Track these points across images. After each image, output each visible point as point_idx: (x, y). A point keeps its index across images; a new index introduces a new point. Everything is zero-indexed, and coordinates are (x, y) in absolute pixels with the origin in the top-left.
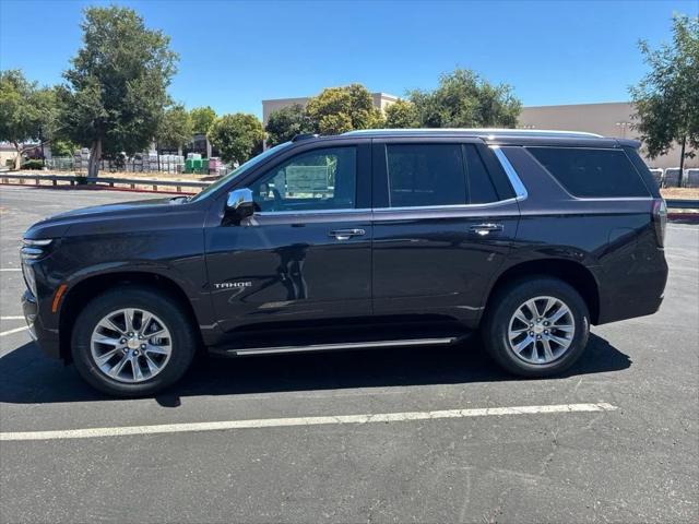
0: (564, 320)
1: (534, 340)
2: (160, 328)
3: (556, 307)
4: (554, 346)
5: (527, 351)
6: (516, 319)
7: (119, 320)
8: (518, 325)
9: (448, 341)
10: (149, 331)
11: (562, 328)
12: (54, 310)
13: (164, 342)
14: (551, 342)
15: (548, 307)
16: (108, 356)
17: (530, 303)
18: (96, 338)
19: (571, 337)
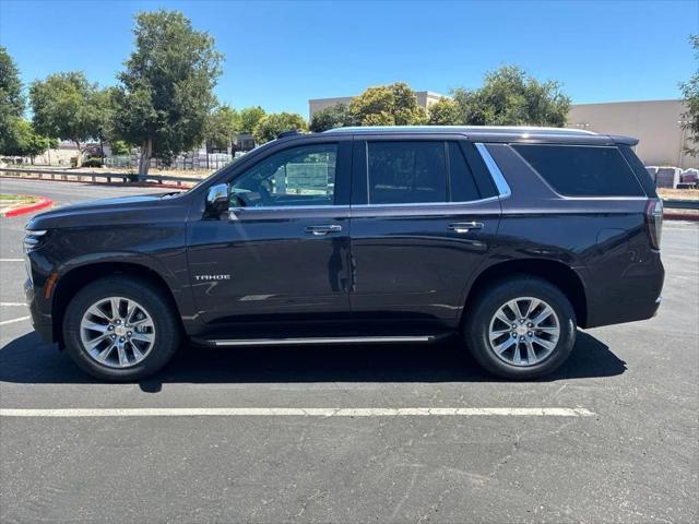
0: (548, 322)
1: (516, 341)
2: (145, 317)
3: (540, 308)
4: (538, 349)
5: (509, 353)
6: (497, 320)
7: (107, 308)
8: (499, 325)
9: (425, 339)
10: (135, 319)
11: (547, 330)
12: (47, 296)
13: (149, 330)
14: (534, 343)
15: (532, 308)
16: (97, 342)
17: (512, 304)
18: (86, 324)
19: (556, 340)
